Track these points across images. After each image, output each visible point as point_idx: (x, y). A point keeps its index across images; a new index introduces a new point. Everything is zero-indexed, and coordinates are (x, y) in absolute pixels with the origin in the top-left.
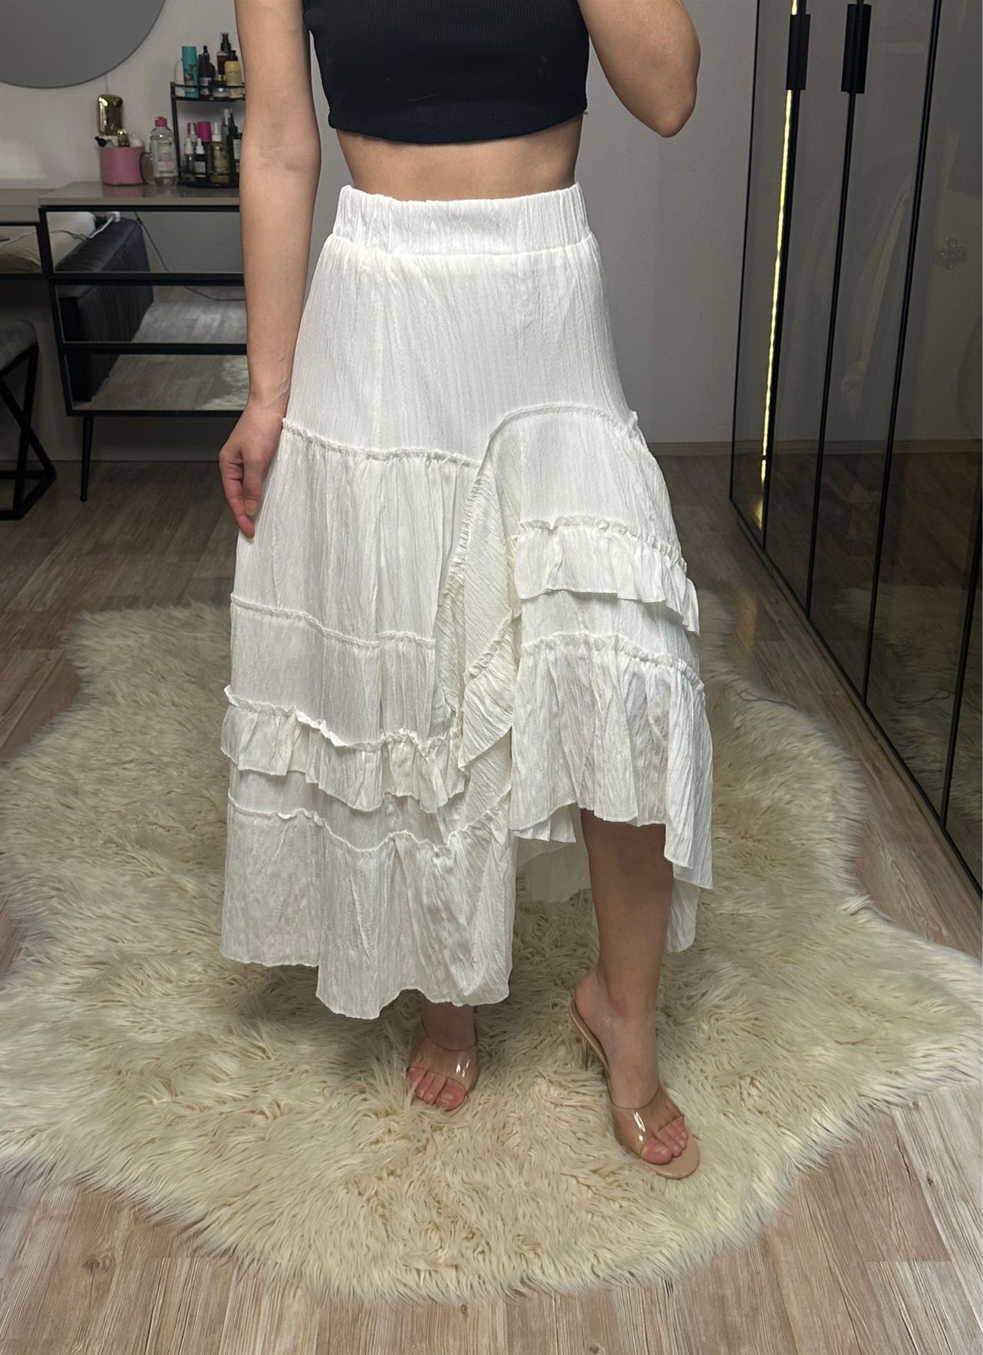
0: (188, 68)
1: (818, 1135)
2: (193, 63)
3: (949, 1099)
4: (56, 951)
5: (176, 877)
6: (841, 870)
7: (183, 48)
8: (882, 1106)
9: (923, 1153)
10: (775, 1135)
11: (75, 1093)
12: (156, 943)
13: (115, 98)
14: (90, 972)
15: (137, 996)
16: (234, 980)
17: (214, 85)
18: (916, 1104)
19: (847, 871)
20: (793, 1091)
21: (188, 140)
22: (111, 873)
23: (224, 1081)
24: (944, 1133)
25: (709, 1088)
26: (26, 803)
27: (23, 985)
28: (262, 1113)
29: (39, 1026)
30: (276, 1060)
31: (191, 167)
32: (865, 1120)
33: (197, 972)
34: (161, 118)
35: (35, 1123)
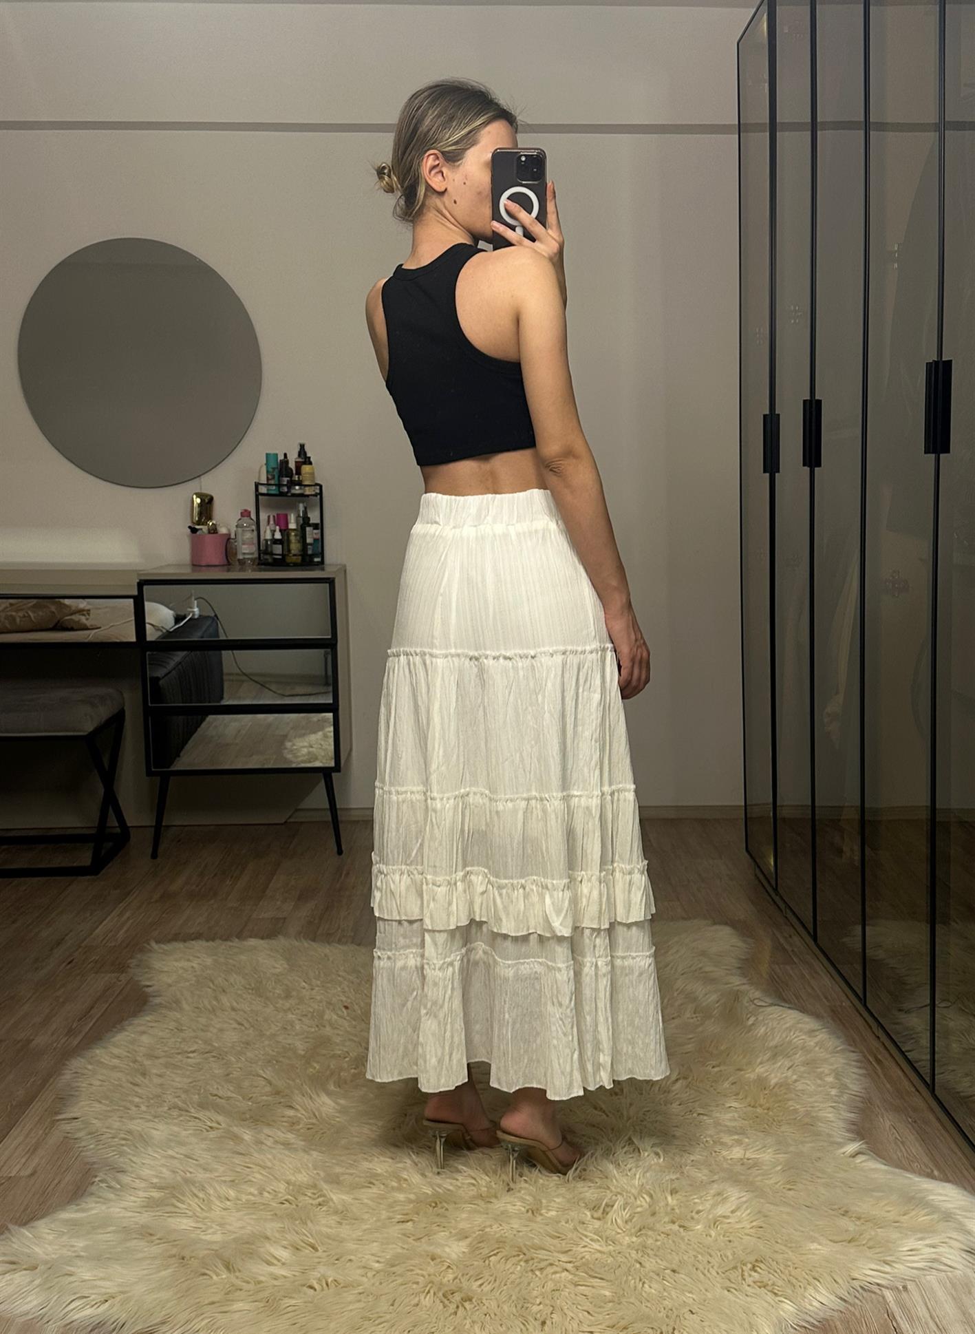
0: (270, 470)
1: (812, 1305)
2: (275, 466)
3: (936, 1286)
4: (126, 1179)
5: (235, 1129)
6: (844, 1130)
7: (267, 455)
8: (875, 1288)
9: (910, 1319)
10: (772, 1302)
11: (145, 1272)
12: (216, 1174)
13: (207, 495)
14: (156, 1194)
15: (199, 1209)
16: (286, 1200)
17: (292, 484)
18: (905, 1288)
19: (849, 1131)
20: (790, 1275)
21: (268, 527)
22: (176, 1129)
23: (276, 1265)
24: (930, 1307)
25: (715, 1274)
26: (98, 1083)
27: (97, 1202)
28: (311, 1287)
29: (111, 1228)
30: (324, 1251)
31: (269, 550)
32: (855, 1297)
33: (253, 1195)
34: (246, 511)
35: (108, 1291)
